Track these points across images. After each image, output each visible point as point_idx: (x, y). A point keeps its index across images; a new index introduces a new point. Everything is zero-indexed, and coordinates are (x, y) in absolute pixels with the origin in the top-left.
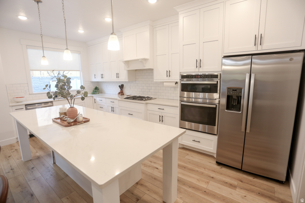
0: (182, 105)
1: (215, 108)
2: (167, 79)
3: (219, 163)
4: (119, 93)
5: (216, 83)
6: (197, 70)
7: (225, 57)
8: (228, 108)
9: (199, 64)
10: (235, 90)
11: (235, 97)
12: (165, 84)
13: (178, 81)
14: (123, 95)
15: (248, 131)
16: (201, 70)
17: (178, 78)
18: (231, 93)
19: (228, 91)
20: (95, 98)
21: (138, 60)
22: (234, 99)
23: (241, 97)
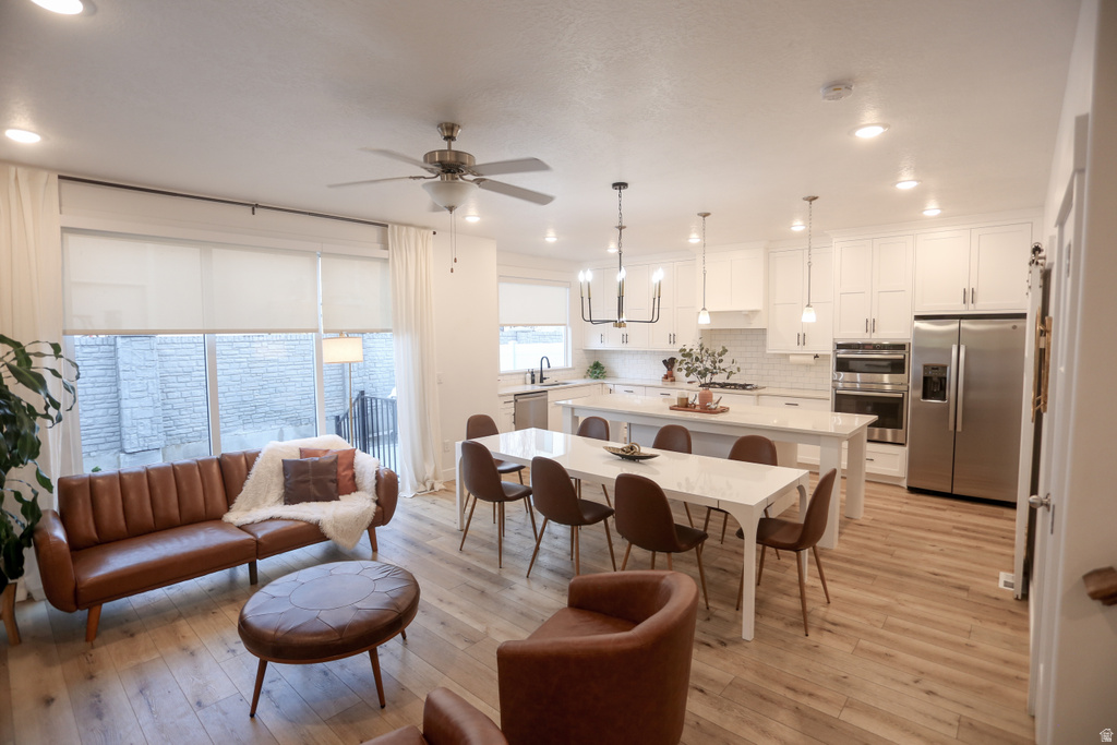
0: (837, 395)
1: (902, 399)
2: (798, 349)
3: (912, 490)
4: (666, 377)
5: (902, 357)
6: (867, 336)
7: (918, 318)
8: (925, 396)
9: (871, 325)
10: (935, 368)
11: (935, 379)
12: (791, 358)
13: (831, 353)
14: (674, 380)
15: (959, 429)
16: (874, 336)
17: (827, 349)
18: (930, 373)
19: (925, 371)
20: (611, 386)
21: (739, 312)
22: (934, 383)
23: (945, 378)
